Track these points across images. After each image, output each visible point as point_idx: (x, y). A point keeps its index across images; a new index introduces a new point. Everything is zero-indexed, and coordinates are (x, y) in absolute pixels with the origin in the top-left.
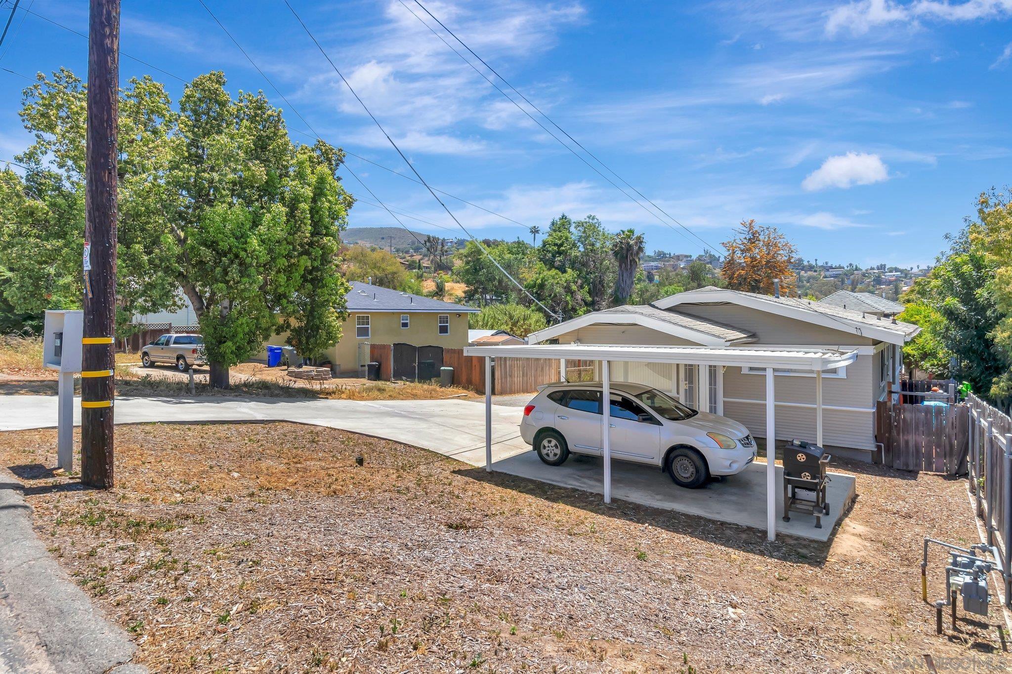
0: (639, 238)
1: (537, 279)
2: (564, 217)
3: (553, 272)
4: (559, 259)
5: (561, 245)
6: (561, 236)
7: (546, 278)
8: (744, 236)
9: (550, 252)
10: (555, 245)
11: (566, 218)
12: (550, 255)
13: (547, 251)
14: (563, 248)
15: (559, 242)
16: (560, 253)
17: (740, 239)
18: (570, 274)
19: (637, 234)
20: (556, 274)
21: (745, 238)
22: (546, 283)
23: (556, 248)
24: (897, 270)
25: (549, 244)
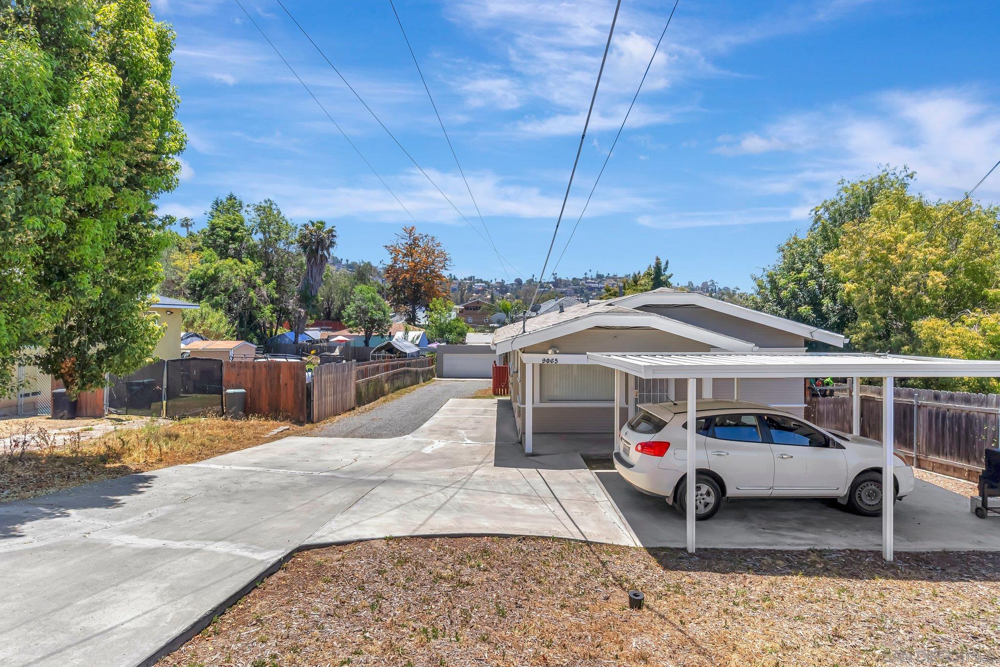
0: (331, 231)
1: (208, 269)
2: (231, 197)
3: (230, 262)
4: (234, 246)
5: (236, 230)
6: (235, 220)
7: (221, 268)
8: (405, 241)
9: (221, 237)
10: (228, 229)
11: (235, 199)
12: (222, 241)
13: (218, 236)
14: (237, 234)
15: (233, 226)
16: (234, 239)
17: (402, 243)
18: (250, 266)
19: (328, 227)
20: (235, 264)
21: (407, 243)
22: (220, 274)
23: (229, 233)
24: (481, 281)
25: (219, 227)
